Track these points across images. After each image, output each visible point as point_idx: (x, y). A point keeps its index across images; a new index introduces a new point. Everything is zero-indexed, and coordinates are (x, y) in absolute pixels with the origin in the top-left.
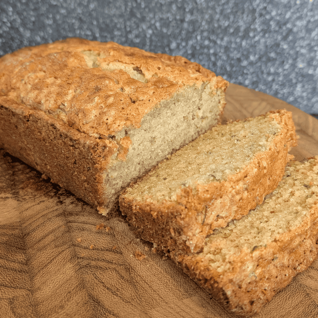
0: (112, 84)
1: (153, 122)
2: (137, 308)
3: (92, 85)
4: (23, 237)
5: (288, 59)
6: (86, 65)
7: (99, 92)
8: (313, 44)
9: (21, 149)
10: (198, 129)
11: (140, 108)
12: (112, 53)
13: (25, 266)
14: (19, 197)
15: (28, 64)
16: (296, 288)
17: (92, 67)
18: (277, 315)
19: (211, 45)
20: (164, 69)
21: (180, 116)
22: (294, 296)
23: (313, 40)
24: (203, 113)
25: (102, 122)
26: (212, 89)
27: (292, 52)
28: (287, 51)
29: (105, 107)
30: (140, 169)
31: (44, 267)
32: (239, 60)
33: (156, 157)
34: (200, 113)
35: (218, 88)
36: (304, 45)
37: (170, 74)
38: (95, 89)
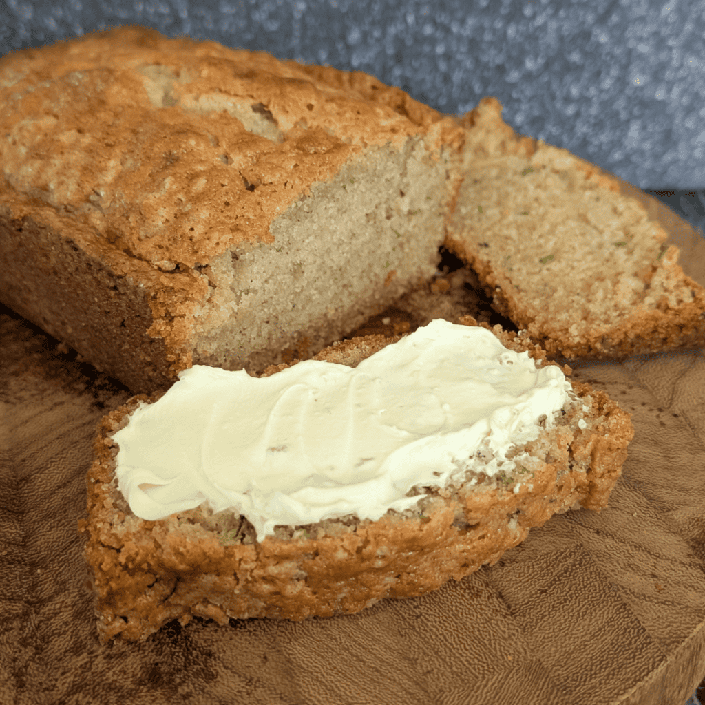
0: (202, 147)
1: (295, 230)
2: (260, 639)
3: (160, 149)
4: (18, 484)
5: (609, 67)
6: (148, 101)
7: (173, 166)
8: (665, 31)
9: (11, 287)
10: (400, 239)
11: (264, 201)
12: (205, 73)
13: (21, 550)
14: (8, 395)
15: (20, 98)
16: (600, 591)
17: (160, 105)
18: (556, 652)
19: (439, 35)
20: (322, 107)
21: (359, 213)
22: (595, 610)
23: (666, 23)
24: (411, 203)
25: (181, 236)
26: (431, 150)
27: (618, 51)
28: (607, 49)
29: (187, 202)
30: (270, 334)
31: (62, 552)
32: (501, 69)
33: (307, 304)
34: (405, 204)
35: (445, 146)
36: (645, 35)
37: (333, 120)
38: (167, 158)
